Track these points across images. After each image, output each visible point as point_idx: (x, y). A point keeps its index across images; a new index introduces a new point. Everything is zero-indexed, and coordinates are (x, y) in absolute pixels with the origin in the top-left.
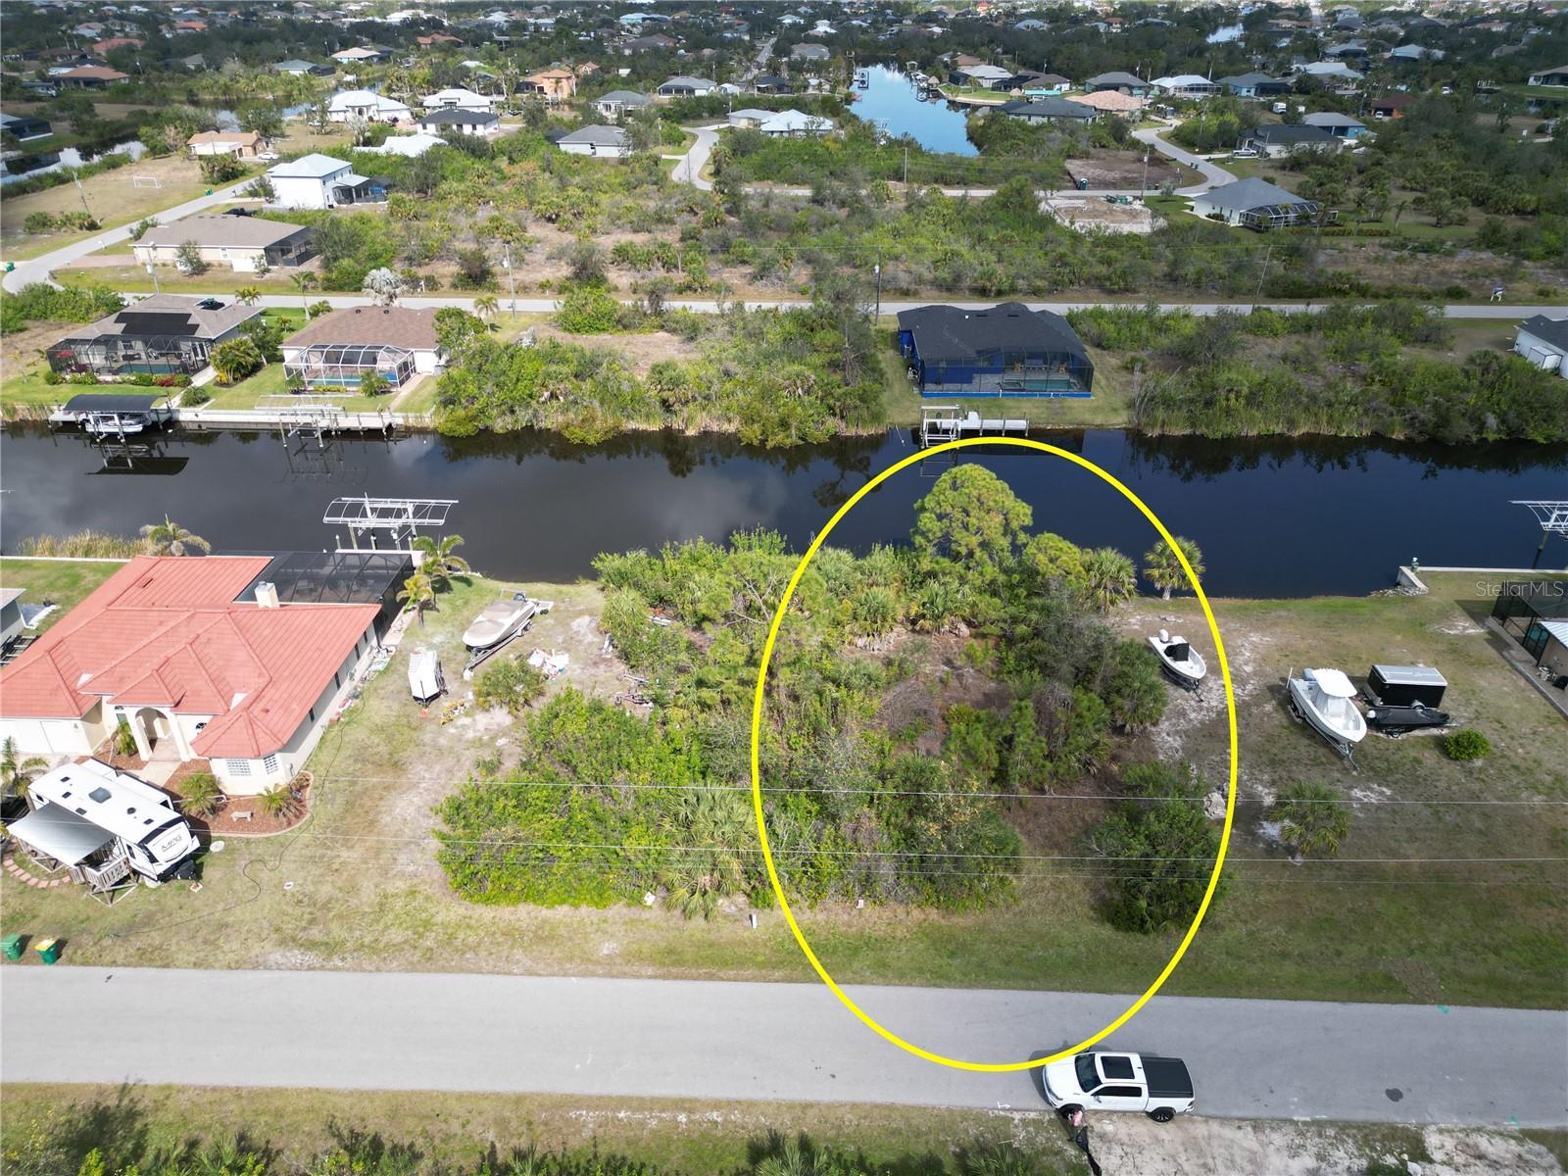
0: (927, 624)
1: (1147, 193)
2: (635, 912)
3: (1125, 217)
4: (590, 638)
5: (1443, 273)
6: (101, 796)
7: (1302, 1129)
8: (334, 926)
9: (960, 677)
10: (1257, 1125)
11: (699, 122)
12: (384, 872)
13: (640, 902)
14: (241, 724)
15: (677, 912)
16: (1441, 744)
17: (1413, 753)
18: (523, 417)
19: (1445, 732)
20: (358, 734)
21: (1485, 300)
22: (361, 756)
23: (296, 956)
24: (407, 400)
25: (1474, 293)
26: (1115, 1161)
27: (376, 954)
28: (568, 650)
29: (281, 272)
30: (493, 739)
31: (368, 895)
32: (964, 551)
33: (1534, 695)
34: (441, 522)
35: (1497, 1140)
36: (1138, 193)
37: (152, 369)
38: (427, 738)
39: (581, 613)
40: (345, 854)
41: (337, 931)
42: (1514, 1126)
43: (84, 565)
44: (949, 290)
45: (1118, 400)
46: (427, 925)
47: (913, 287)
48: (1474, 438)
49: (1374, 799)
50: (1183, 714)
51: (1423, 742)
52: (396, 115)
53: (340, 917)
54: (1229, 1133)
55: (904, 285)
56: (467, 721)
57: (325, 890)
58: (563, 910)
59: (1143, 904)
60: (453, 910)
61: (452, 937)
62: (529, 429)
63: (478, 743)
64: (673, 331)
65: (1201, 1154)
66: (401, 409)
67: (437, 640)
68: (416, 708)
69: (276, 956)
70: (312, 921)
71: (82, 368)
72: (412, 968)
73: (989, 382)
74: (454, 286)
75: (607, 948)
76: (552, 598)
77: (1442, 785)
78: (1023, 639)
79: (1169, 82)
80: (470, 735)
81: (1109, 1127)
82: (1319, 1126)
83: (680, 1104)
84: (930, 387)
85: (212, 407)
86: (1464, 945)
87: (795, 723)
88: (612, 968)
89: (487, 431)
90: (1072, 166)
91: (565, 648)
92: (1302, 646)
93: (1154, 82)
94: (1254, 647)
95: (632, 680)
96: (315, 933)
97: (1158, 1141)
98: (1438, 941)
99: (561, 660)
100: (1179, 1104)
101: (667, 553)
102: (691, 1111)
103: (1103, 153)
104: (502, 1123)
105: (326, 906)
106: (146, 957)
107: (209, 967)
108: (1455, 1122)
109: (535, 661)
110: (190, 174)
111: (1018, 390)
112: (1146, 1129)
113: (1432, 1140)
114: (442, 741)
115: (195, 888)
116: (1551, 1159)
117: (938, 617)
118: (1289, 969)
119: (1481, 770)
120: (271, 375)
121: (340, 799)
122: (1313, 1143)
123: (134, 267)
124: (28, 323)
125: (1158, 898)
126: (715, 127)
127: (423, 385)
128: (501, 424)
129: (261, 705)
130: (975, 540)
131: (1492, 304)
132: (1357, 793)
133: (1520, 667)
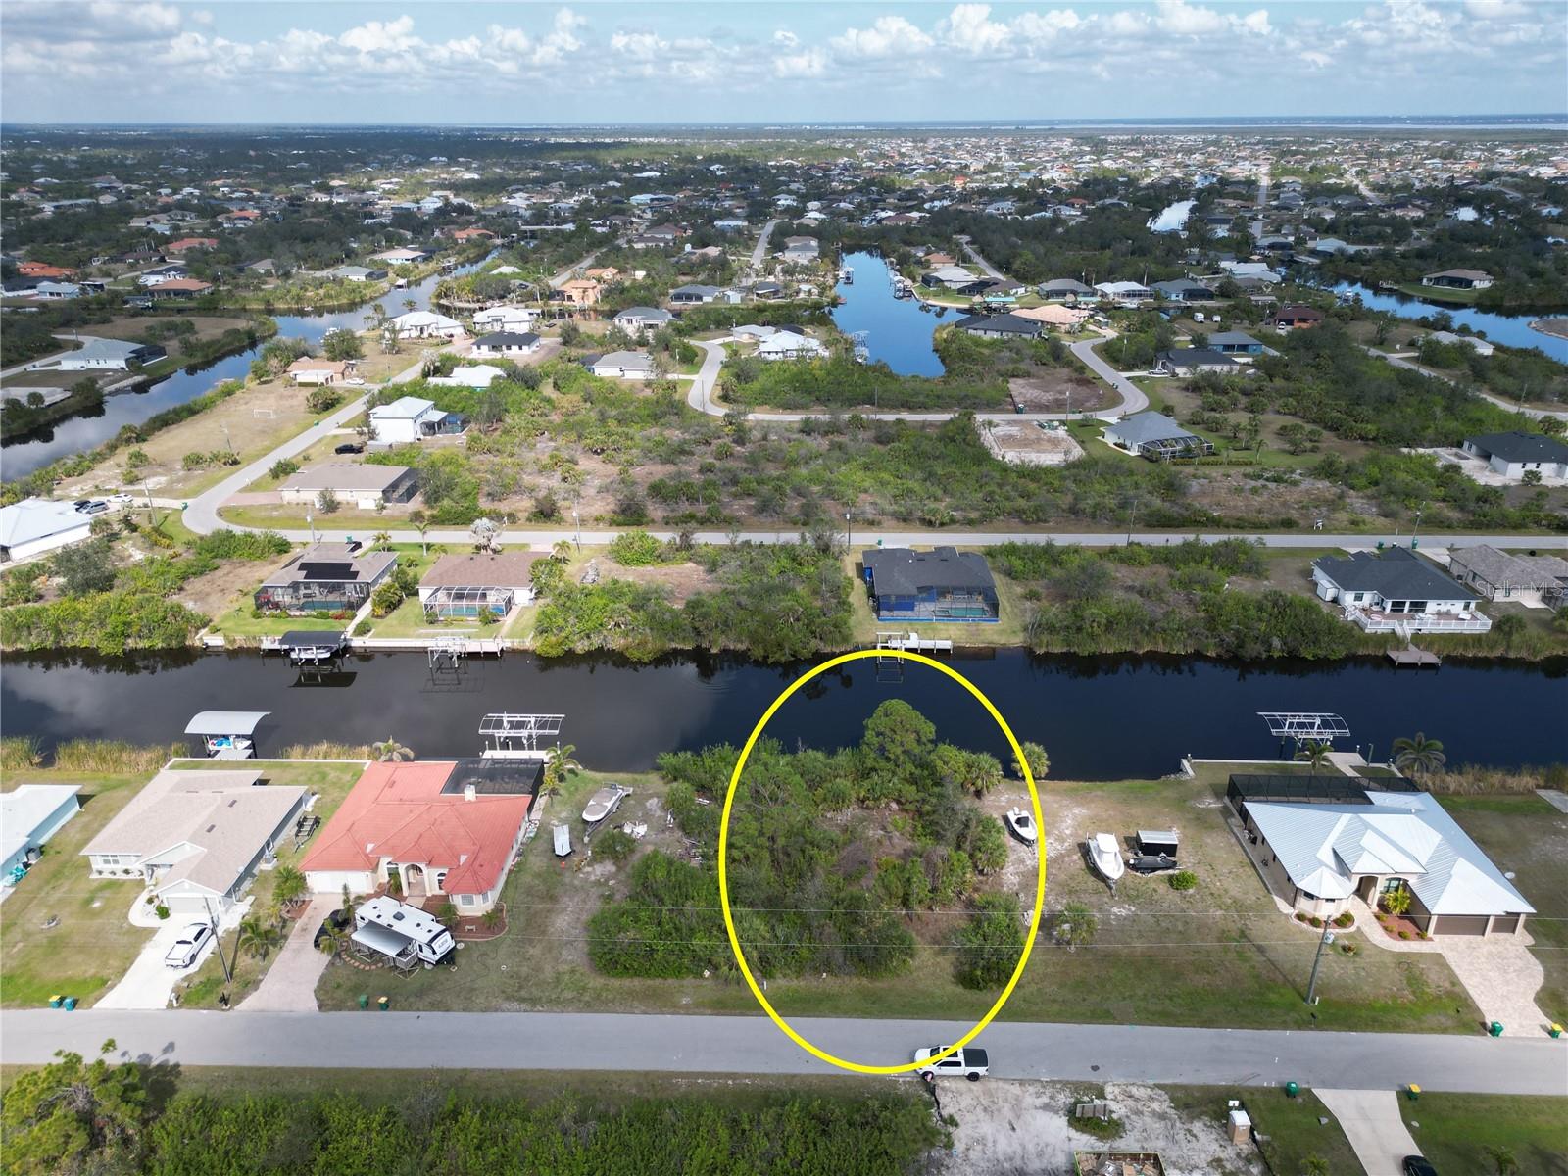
0: (871, 803)
1: (1072, 417)
2: (698, 982)
3: (1048, 446)
4: (658, 813)
5: (1284, 504)
6: (399, 917)
7: (1044, 1086)
8: (533, 989)
9: (890, 838)
10: (1022, 1082)
11: (708, 334)
12: (556, 960)
13: (701, 976)
14: (469, 874)
15: (722, 981)
16: (1171, 878)
17: (1154, 886)
18: (596, 641)
19: (1177, 872)
20: (526, 879)
21: (1311, 530)
22: (529, 891)
23: (516, 1005)
24: (512, 628)
25: (1302, 523)
26: (947, 1099)
27: (557, 1004)
28: (645, 822)
29: (394, 508)
30: (607, 881)
31: (548, 973)
32: (892, 756)
33: (1238, 849)
34: (557, 732)
35: (1142, 1089)
36: (1062, 417)
37: (328, 605)
38: (567, 880)
39: (651, 796)
40: (532, 951)
41: (536, 992)
42: (1151, 1082)
43: (327, 765)
44: (904, 520)
45: (1017, 625)
46: (584, 989)
47: (878, 518)
48: (1264, 656)
49: (1124, 913)
50: (1022, 861)
51: (1161, 879)
52: (452, 331)
53: (536, 984)
54: (1007, 1086)
55: (870, 517)
56: (589, 869)
57: (525, 970)
58: (658, 981)
59: (979, 973)
60: (597, 982)
61: (599, 995)
62: (600, 649)
63: (598, 883)
64: (698, 563)
65: (991, 1095)
66: (510, 635)
67: (564, 815)
68: (556, 861)
69: (505, 1005)
70: (521, 987)
71: (277, 605)
72: (580, 1011)
73: (925, 608)
74: (529, 520)
75: (685, 1000)
76: (633, 784)
77: (1165, 905)
78: (928, 814)
79: (1109, 288)
80: (593, 878)
81: (946, 1084)
82: (1053, 1083)
83: (729, 1076)
84: (884, 613)
85: (374, 636)
86: (1154, 995)
87: (788, 870)
88: (688, 1010)
89: (571, 653)
90: (1016, 387)
91: (644, 822)
92: (1105, 816)
93: (1097, 287)
94: (1075, 817)
95: (687, 842)
96: (523, 993)
97: (971, 1090)
98: (1140, 992)
99: (641, 830)
100: (981, 1070)
101: (705, 754)
102: (734, 1080)
103: (1041, 371)
104: (639, 1086)
105: (527, 979)
106: (434, 1006)
107: (471, 1011)
108: (1122, 1081)
109: (627, 830)
110: (295, 402)
111: (947, 616)
112: (965, 1085)
113: (1109, 1090)
114: (576, 882)
115: (454, 969)
116: (1166, 1097)
117: (878, 798)
118: (1056, 1008)
119: (1191, 896)
120: (408, 607)
121: (523, 918)
122: (1049, 1091)
123: (282, 506)
124: (218, 561)
125: (987, 969)
126: (720, 341)
127: (521, 614)
128: (581, 647)
129: (478, 863)
130: (899, 750)
131: (1314, 533)
132: (1115, 910)
133: (1235, 830)
